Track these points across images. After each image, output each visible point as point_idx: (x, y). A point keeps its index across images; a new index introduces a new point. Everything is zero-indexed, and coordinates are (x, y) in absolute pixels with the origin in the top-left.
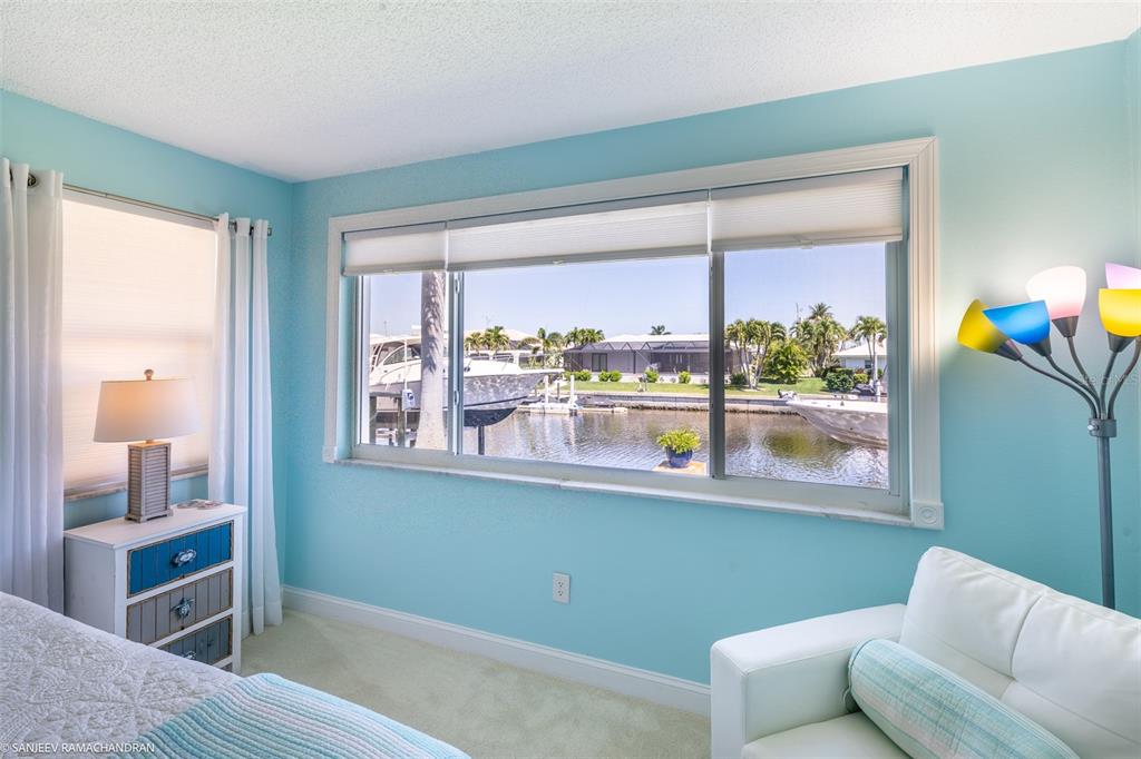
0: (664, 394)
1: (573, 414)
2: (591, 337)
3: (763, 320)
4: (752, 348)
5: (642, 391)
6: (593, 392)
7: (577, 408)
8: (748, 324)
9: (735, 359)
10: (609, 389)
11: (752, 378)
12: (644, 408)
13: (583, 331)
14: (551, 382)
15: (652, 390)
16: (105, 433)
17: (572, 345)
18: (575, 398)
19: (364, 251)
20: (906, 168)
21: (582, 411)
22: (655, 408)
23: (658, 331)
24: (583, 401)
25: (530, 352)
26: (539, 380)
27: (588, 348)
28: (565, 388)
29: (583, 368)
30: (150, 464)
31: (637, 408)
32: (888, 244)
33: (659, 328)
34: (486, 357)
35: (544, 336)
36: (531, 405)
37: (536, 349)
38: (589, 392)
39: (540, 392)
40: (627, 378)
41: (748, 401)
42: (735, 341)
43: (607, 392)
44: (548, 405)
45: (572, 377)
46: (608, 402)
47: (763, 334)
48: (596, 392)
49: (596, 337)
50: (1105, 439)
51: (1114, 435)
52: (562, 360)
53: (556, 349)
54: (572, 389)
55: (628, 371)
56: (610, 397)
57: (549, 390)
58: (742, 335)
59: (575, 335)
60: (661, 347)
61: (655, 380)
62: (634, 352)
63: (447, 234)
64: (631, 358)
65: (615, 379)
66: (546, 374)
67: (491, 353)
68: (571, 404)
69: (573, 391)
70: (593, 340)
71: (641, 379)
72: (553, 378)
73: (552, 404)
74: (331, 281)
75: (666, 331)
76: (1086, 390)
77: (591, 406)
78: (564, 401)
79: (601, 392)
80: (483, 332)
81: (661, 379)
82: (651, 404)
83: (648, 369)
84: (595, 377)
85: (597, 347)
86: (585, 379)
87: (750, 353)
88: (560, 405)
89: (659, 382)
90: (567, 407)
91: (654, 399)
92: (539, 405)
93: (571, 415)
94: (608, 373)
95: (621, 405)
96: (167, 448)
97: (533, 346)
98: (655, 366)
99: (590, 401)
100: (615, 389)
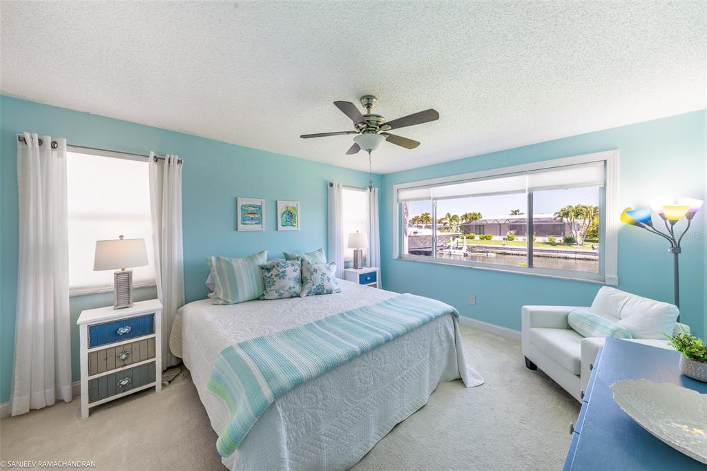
0: (518, 247)
1: (466, 255)
2: (475, 217)
3: (587, 205)
4: (580, 221)
5: (504, 245)
6: (476, 245)
7: (468, 252)
8: (576, 208)
9: (567, 228)
10: (485, 243)
11: (579, 240)
12: (505, 254)
13: (470, 214)
14: (454, 239)
15: (510, 245)
16: (350, 246)
17: (464, 221)
18: (466, 248)
19: (404, 195)
20: (605, 161)
21: (470, 254)
22: (512, 254)
23: (515, 213)
24: (471, 249)
25: (442, 225)
26: (448, 237)
27: (474, 223)
28: (462, 242)
29: (470, 232)
30: (359, 254)
31: (502, 254)
32: (600, 187)
33: (516, 211)
34: (421, 227)
35: (449, 216)
36: (444, 250)
37: (445, 224)
38: (474, 245)
39: (448, 244)
40: (496, 238)
41: (576, 253)
42: (567, 217)
43: (484, 245)
44: (452, 251)
45: (465, 237)
46: (485, 250)
47: (588, 213)
48: (478, 245)
49: (478, 217)
50: (676, 255)
51: (680, 252)
52: (459, 229)
53: (456, 223)
54: (465, 243)
55: (496, 234)
56: (486, 247)
57: (453, 243)
58: (572, 214)
59: (466, 216)
60: (517, 222)
61: (513, 239)
62: (500, 224)
63: (432, 189)
64: (499, 228)
65: (488, 239)
66: (451, 235)
67: (424, 225)
68: (464, 250)
69: (465, 244)
70: (476, 219)
71: (504, 239)
72: (455, 237)
73: (455, 250)
74: (394, 204)
75: (520, 212)
76: (672, 240)
77: (475, 252)
78: (461, 249)
79: (481, 245)
80: (420, 216)
81: (517, 239)
82: (510, 252)
83: (508, 233)
84: (477, 237)
85: (478, 222)
86: (472, 238)
87: (578, 225)
88: (458, 251)
89: (515, 240)
90: (462, 252)
91: (512, 249)
92: (448, 250)
93: (464, 256)
94: (485, 236)
95: (492, 252)
96: (362, 251)
97: (444, 222)
98: (513, 232)
99: (474, 249)
100: (488, 244)
